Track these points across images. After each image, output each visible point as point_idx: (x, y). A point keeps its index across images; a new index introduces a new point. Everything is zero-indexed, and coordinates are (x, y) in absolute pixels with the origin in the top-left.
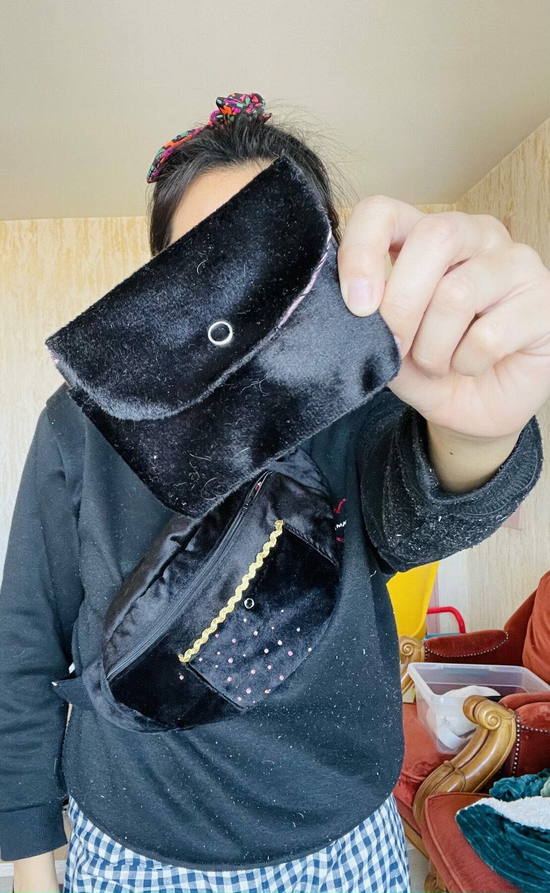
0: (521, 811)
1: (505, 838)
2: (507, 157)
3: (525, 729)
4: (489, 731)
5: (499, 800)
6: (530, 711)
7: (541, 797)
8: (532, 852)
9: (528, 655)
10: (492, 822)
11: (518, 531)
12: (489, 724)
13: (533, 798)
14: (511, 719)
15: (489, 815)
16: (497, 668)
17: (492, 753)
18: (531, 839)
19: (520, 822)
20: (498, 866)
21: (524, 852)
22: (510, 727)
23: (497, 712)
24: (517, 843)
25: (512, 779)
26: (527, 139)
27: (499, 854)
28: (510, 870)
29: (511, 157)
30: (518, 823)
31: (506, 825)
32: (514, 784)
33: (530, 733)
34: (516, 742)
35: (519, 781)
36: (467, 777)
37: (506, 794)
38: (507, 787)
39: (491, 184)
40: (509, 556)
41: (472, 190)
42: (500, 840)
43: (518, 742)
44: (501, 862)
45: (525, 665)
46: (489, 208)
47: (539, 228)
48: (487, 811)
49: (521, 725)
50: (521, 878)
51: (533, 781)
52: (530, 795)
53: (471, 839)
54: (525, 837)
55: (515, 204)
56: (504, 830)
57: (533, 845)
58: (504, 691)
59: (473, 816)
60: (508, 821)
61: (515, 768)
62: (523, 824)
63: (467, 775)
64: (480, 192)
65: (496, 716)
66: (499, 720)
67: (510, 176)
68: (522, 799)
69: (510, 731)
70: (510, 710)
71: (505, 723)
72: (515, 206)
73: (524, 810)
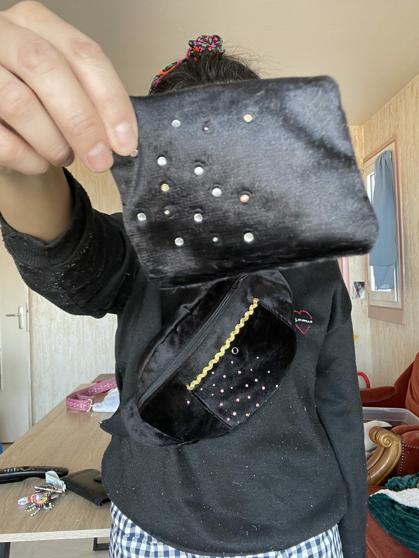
0: (405, 497)
1: (395, 514)
2: (395, 97)
3: (407, 447)
4: (385, 448)
5: (392, 490)
6: (410, 436)
7: (417, 488)
8: (411, 523)
9: (409, 402)
10: (387, 504)
11: (403, 326)
12: (385, 444)
13: (412, 489)
14: (398, 441)
15: (385, 499)
16: (391, 410)
17: (387, 461)
18: (411, 515)
19: (404, 504)
20: (391, 531)
21: (407, 522)
22: (398, 445)
23: (390, 437)
24: (403, 517)
25: (399, 478)
26: (407, 86)
27: (391, 524)
28: (398, 534)
29: (397, 98)
30: (403, 505)
31: (396, 506)
32: (400, 481)
33: (411, 450)
34: (402, 455)
35: (403, 479)
36: (372, 477)
37: (396, 487)
38: (396, 483)
39: (385, 114)
40: (397, 341)
41: (373, 117)
42: (392, 515)
43: (403, 455)
44: (393, 529)
45: (407, 407)
46: (384, 128)
47: (414, 141)
48: (384, 497)
49: (404, 445)
50: (406, 539)
51: (412, 479)
52: (411, 488)
53: (374, 514)
54: (407, 513)
55: (399, 125)
56: (394, 509)
57: (412, 518)
58: (394, 424)
59: (375, 500)
60: (397, 503)
61: (401, 471)
62: (406, 505)
63: (372, 475)
64: (378, 118)
65: (389, 439)
66: (391, 441)
67: (397, 109)
68: (405, 490)
69: (398, 449)
70: (398, 435)
71: (395, 443)
72: (400, 127)
73: (407, 497)
